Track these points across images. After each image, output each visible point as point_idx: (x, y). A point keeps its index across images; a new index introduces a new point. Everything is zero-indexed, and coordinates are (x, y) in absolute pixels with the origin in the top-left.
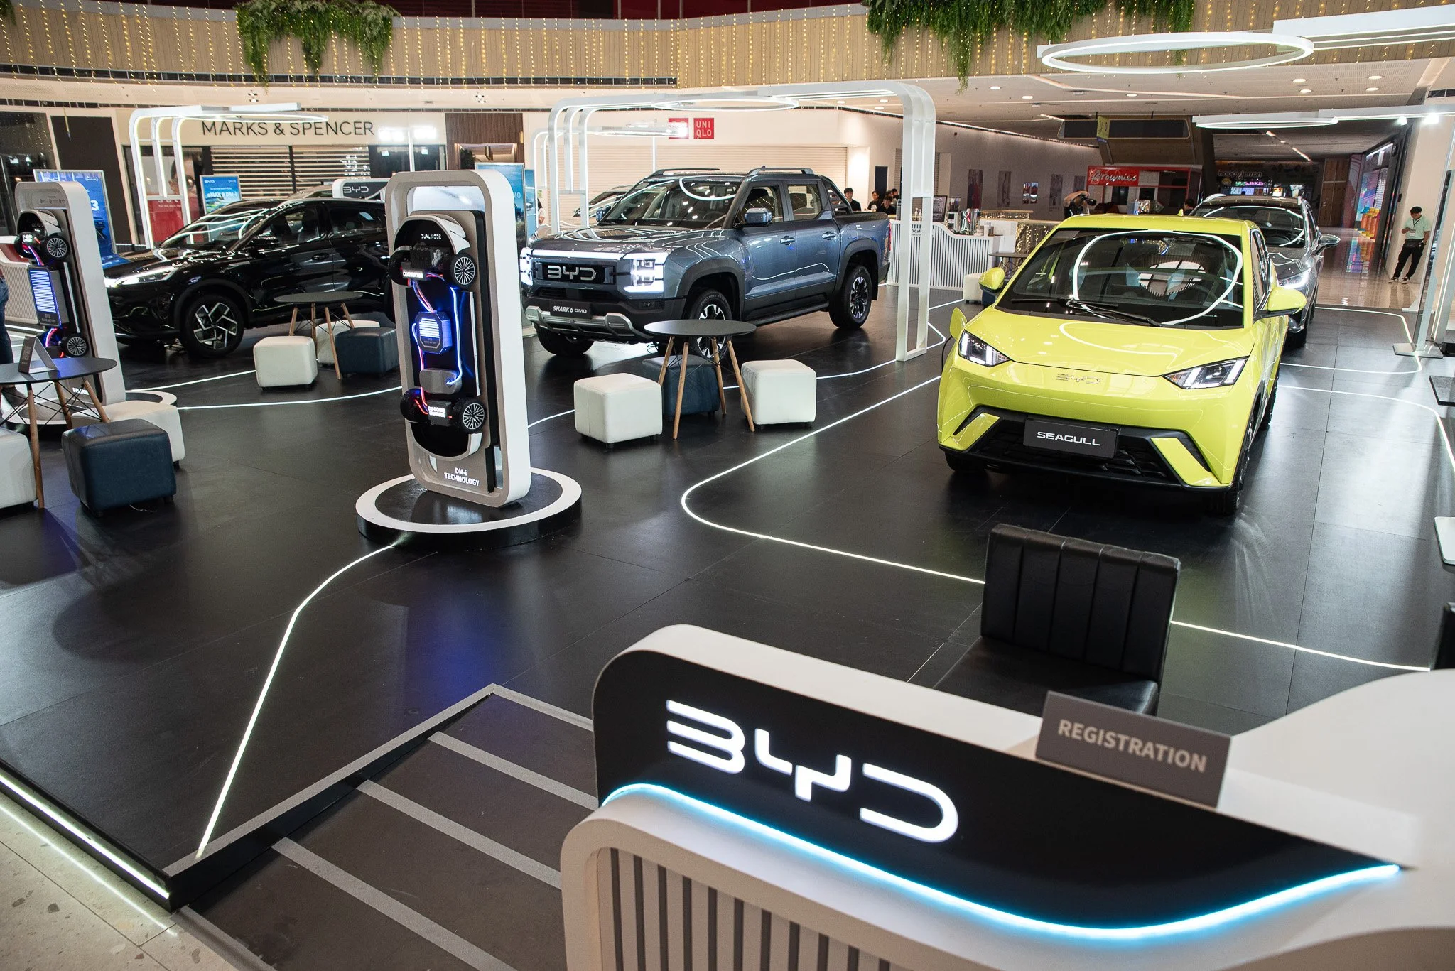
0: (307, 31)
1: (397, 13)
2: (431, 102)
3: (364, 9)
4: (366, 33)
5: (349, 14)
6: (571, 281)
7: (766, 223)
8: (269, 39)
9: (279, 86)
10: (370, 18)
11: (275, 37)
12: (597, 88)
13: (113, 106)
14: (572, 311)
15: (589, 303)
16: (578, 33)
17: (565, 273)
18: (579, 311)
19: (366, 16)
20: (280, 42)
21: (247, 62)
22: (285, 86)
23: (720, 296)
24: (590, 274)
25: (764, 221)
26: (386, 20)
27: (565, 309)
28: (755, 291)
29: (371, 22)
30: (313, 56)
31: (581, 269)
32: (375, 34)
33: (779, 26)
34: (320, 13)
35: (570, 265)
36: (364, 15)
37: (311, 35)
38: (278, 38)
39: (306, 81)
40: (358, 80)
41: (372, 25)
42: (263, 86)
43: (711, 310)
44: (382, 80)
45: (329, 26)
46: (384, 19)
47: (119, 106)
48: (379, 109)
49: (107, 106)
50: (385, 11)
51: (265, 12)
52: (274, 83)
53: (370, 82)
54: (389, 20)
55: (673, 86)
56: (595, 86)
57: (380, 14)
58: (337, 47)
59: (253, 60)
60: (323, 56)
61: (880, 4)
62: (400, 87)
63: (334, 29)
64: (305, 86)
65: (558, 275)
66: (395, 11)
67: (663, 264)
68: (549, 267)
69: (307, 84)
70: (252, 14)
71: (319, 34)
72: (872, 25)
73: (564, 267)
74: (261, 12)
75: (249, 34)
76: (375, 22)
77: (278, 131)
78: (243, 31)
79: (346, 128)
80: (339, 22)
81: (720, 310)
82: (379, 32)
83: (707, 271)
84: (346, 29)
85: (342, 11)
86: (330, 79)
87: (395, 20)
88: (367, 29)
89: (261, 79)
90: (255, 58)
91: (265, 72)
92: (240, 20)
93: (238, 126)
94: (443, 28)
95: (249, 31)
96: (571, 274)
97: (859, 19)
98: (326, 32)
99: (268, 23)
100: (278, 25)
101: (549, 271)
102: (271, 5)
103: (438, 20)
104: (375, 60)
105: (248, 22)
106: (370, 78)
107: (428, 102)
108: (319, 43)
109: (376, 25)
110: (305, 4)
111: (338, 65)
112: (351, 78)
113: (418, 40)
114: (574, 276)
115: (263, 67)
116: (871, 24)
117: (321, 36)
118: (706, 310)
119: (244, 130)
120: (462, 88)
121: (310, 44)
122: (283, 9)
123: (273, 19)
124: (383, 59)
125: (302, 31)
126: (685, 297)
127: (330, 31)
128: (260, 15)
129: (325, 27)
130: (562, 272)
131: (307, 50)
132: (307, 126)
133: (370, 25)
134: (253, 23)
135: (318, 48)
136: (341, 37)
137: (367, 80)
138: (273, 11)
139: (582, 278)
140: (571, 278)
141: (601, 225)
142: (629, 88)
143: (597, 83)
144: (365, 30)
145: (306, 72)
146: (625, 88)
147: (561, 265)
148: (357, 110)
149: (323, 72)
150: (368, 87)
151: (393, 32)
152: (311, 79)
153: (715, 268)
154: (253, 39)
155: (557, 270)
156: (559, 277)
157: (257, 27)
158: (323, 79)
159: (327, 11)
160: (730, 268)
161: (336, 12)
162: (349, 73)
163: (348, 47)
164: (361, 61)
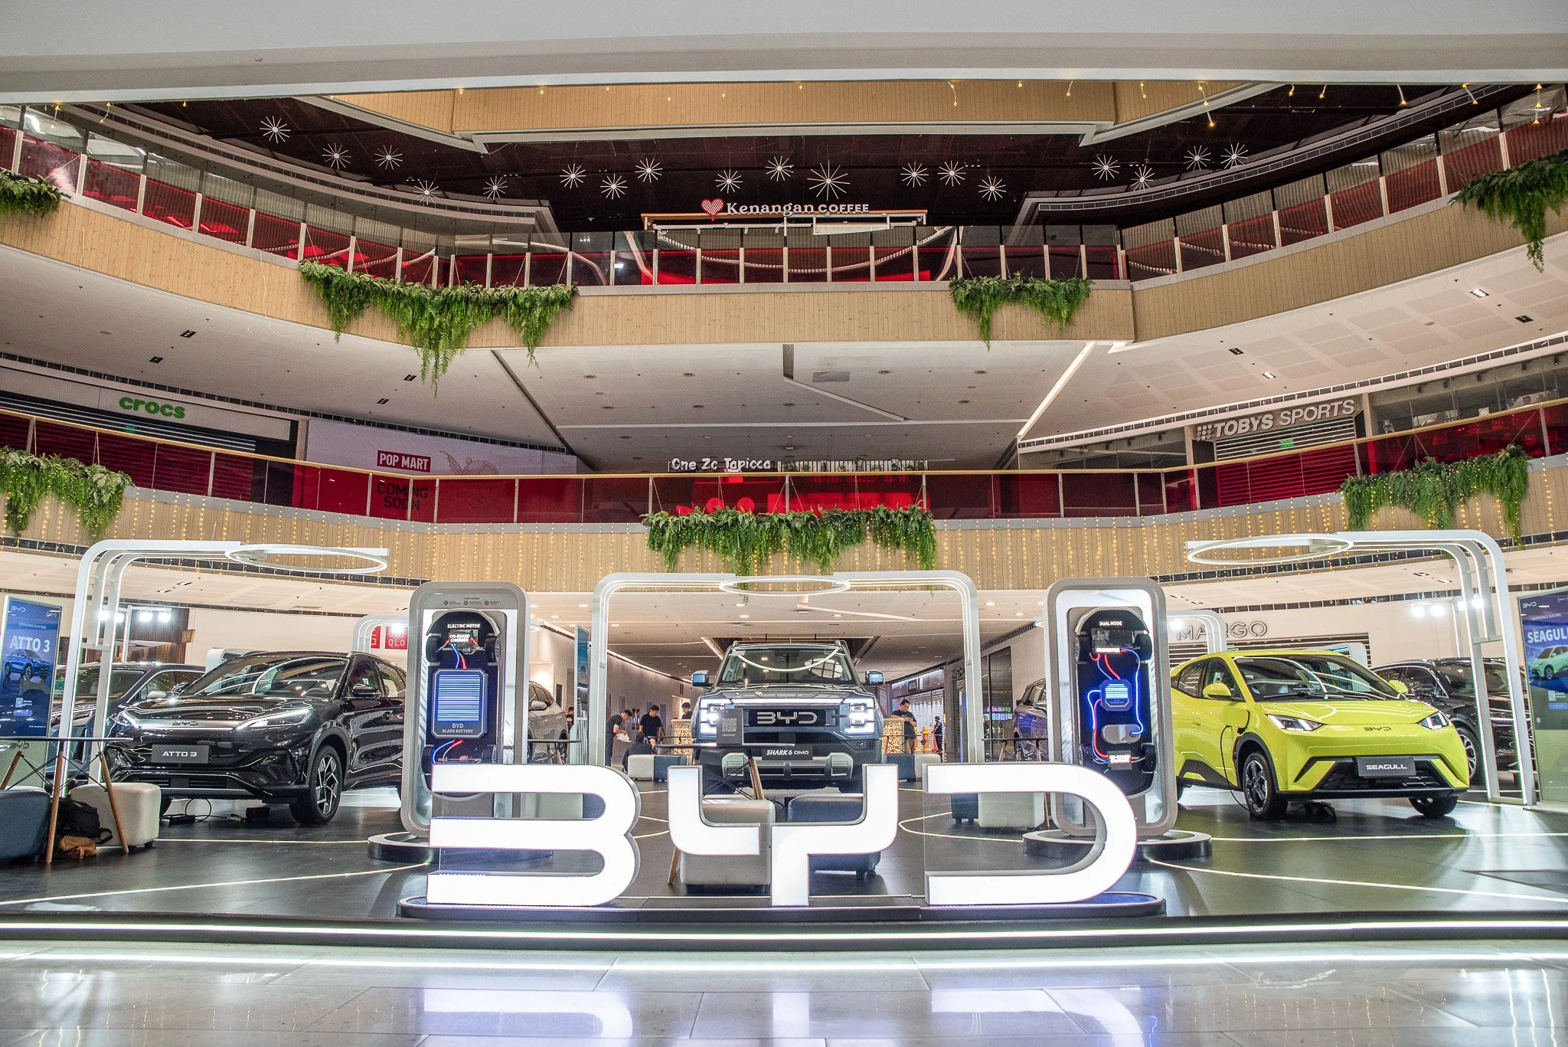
0: (18, 488)
1: (132, 482)
3: (93, 473)
4: (90, 499)
5: (74, 475)
6: (788, 725)
10: (101, 483)
12: (345, 584)
15: (807, 745)
16: (331, 526)
17: (781, 718)
18: (799, 753)
19: (96, 481)
24: (810, 718)
26: (119, 488)
27: (782, 753)
29: (101, 488)
30: (18, 517)
31: (800, 714)
32: (101, 501)
34: (40, 470)
36: (93, 480)
37: (21, 492)
40: (69, 548)
41: (102, 492)
45: (47, 487)
46: (117, 487)
50: (117, 478)
54: (123, 489)
56: (344, 582)
57: (114, 481)
58: (50, 509)
60: (31, 518)
61: (663, 524)
63: (52, 490)
65: (771, 720)
66: (130, 480)
68: (758, 714)
71: (33, 492)
72: (653, 543)
73: (779, 714)
76: (106, 489)
80: (60, 484)
82: (109, 499)
84: (67, 492)
85: (67, 472)
86: (33, 545)
87: (129, 490)
88: (95, 495)
94: (182, 505)
96: (788, 720)
97: (638, 537)
98: (41, 492)
101: (759, 718)
103: (178, 495)
108: (30, 502)
109: (108, 491)
111: (46, 530)
112: (61, 546)
113: (151, 514)
114: (791, 721)
116: (652, 541)
117: (35, 495)
120: (195, 571)
121: (17, 503)
125: (10, 487)
127: (46, 492)
129: (42, 486)
130: (776, 717)
131: (12, 508)
133: (99, 492)
135: (28, 507)
136: (58, 500)
139: (801, 723)
142: (380, 587)
143: (347, 579)
144: (92, 495)
146: (376, 586)
147: (775, 711)
149: (26, 535)
151: (124, 502)
152: (9, 543)
155: (771, 716)
156: (773, 722)
158: (23, 543)
159: (49, 469)
161: (59, 471)
162: (59, 539)
163: (64, 510)
164: (76, 528)
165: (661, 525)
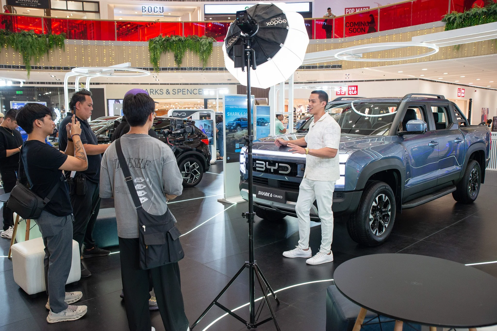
0: (177, 49)
1: (215, 40)
2: (230, 80)
3: (201, 39)
4: (201, 49)
6: (272, 173)
7: (423, 131)
8: (161, 53)
9: (163, 72)
10: (203, 43)
11: (164, 52)
12: (304, 70)
13: (105, 84)
14: (271, 195)
15: (285, 191)
17: (268, 167)
18: (276, 196)
19: (202, 42)
20: (165, 54)
21: (151, 63)
22: (166, 72)
23: (388, 187)
24: (286, 169)
25: (421, 130)
26: (210, 43)
27: (267, 194)
28: (412, 181)
29: (203, 44)
30: (178, 59)
31: (280, 164)
32: (205, 49)
33: (394, 36)
34: (182, 41)
35: (272, 162)
36: (201, 41)
37: (178, 51)
38: (165, 52)
39: (175, 70)
40: (197, 69)
41: (204, 46)
42: (156, 72)
43: (380, 198)
44: (207, 69)
45: (186, 47)
46: (209, 43)
47: (107, 84)
48: (209, 84)
49: (103, 84)
50: (210, 39)
51: (160, 42)
52: (162, 71)
53: (202, 70)
54: (211, 43)
55: (340, 68)
57: (208, 41)
58: (189, 55)
59: (154, 61)
60: (183, 59)
61: (453, 19)
62: (214, 72)
63: (188, 48)
64: (174, 72)
65: (263, 168)
66: (214, 39)
67: (345, 163)
68: (257, 162)
69: (175, 71)
70: (155, 43)
73: (267, 163)
74: (158, 42)
75: (153, 51)
76: (205, 44)
77: (167, 93)
78: (150, 50)
79: (195, 92)
80: (190, 45)
81: (387, 198)
82: (207, 48)
83: (379, 168)
84: (193, 47)
85: (192, 40)
86: (185, 69)
87: (214, 43)
88: (202, 47)
89: (156, 69)
90: (155, 60)
91: (158, 66)
92: (150, 45)
93: (152, 91)
95: (153, 49)
96: (272, 168)
98: (184, 49)
99: (161, 46)
100: (165, 47)
101: (257, 165)
102: (162, 39)
104: (204, 60)
105: (152, 46)
106: (202, 68)
107: (229, 80)
108: (181, 54)
109: (206, 45)
110: (177, 38)
111: (188, 63)
112: (194, 68)
114: (274, 170)
115: (157, 64)
117: (182, 51)
118: (377, 199)
119: (154, 92)
121: (177, 54)
122: (167, 40)
123: (163, 44)
124: (208, 60)
125: (174, 49)
126: (361, 190)
127: (186, 48)
128: (158, 43)
129: (184, 47)
130: (266, 166)
131: (176, 57)
132: (179, 91)
133: (203, 45)
134: (155, 46)
135: (181, 56)
136: (191, 51)
137: (201, 69)
138: (163, 41)
139: (280, 172)
140: (272, 171)
141: (298, 132)
142: (319, 70)
143: (304, 68)
144: (201, 47)
145: (175, 66)
146: (317, 70)
147: (265, 161)
148: (200, 84)
149: (182, 66)
150: (201, 72)
151: (213, 48)
152: (177, 69)
153: (385, 166)
154: (154, 52)
155: (263, 164)
156: (263, 170)
157: (156, 48)
158: (182, 69)
159: (185, 40)
160: (396, 165)
161: (189, 40)
162: (193, 66)
163: (193, 55)
164: (198, 61)
165: (451, 19)
